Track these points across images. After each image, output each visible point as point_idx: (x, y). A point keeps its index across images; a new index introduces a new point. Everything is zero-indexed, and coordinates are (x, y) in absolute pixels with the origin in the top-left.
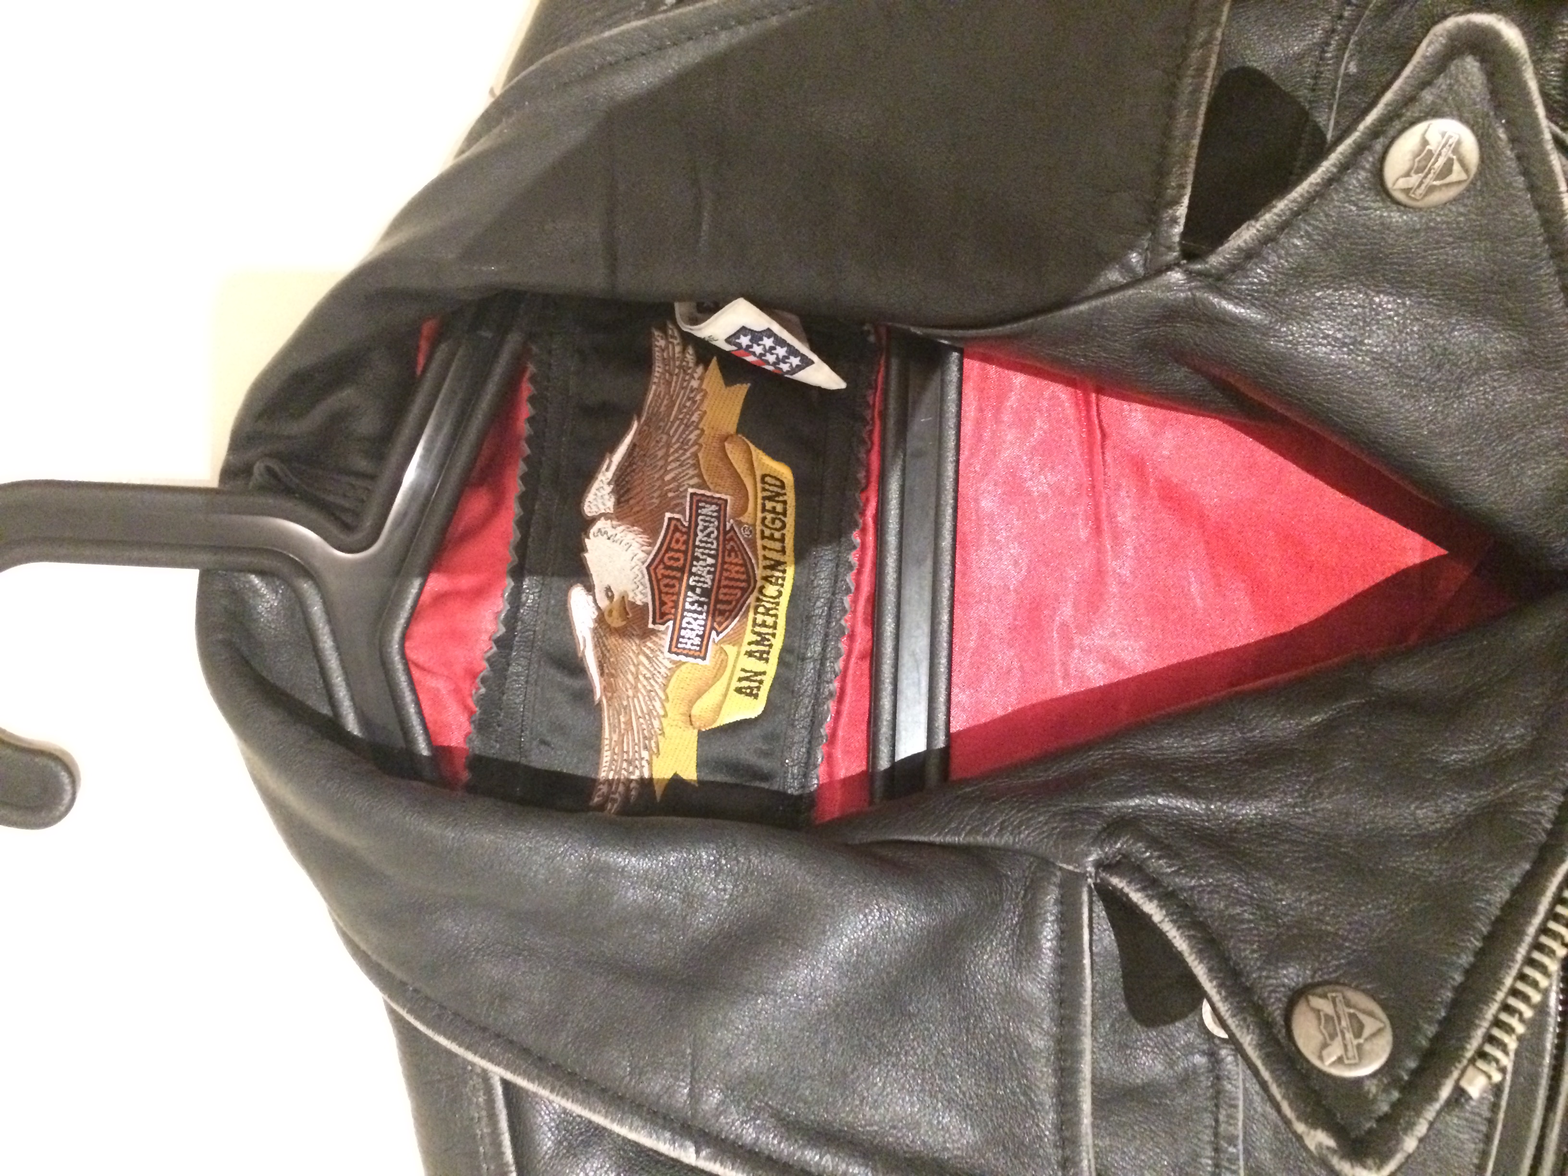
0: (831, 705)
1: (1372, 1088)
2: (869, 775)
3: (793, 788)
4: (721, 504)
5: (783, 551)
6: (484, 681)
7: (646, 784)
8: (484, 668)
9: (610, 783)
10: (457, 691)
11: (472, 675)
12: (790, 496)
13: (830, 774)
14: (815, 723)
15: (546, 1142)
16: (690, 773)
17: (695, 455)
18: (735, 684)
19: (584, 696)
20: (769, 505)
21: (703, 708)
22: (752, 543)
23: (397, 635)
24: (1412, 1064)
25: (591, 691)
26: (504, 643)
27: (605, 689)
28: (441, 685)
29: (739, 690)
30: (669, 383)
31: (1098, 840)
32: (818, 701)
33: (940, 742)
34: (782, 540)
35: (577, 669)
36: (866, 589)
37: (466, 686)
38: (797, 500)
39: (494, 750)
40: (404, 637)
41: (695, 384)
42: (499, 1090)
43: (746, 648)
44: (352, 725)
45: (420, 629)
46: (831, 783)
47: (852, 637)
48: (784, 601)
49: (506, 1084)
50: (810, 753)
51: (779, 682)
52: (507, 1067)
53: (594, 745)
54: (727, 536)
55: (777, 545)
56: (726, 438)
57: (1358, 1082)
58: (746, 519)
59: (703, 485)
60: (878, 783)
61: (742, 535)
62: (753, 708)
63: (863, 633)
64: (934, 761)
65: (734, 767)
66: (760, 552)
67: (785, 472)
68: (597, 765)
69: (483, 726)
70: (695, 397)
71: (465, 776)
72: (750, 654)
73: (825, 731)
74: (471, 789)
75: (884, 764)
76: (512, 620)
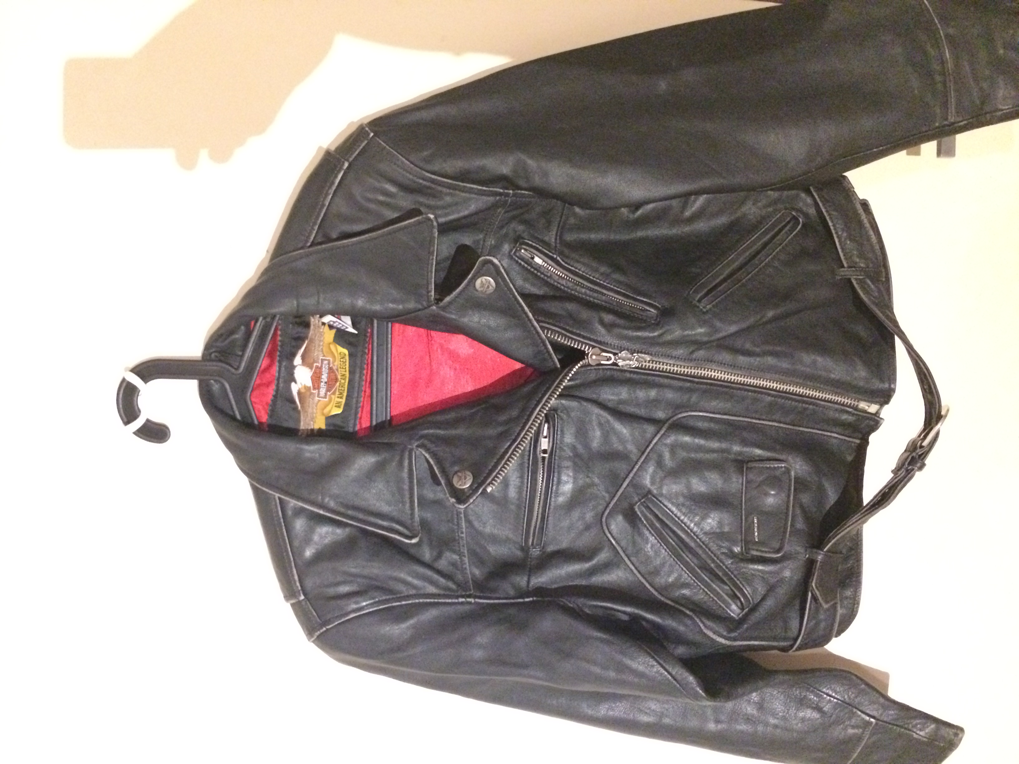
0: (360, 409)
1: (466, 490)
2: (371, 426)
3: (351, 430)
4: (329, 361)
5: (346, 371)
6: (271, 406)
7: (312, 430)
8: (271, 403)
9: (303, 430)
10: (264, 408)
11: (267, 404)
12: (347, 358)
13: (361, 426)
14: (356, 414)
15: (290, 513)
16: (323, 427)
17: (322, 349)
18: (335, 405)
19: (295, 409)
20: (342, 360)
21: (326, 411)
22: (337, 370)
23: (249, 394)
24: (476, 486)
25: (297, 407)
26: (275, 396)
27: (301, 407)
28: (261, 407)
29: (336, 406)
30: (315, 331)
31: (417, 440)
32: (357, 408)
33: (389, 418)
34: (345, 368)
35: (293, 402)
36: (368, 380)
37: (266, 406)
38: (349, 359)
39: (274, 422)
40: (251, 395)
41: (322, 330)
42: (278, 501)
43: (337, 396)
44: (238, 417)
45: (255, 393)
46: (361, 429)
47: (365, 392)
48: (347, 384)
49: (280, 498)
50: (355, 421)
51: (346, 404)
52: (280, 494)
53: (299, 421)
54: (330, 369)
55: (344, 370)
56: (330, 344)
57: (464, 489)
58: (336, 364)
59: (324, 356)
60: (373, 429)
61: (335, 368)
62: (339, 411)
63: (368, 390)
64: (387, 423)
65: (335, 425)
66: (340, 372)
67: (346, 352)
68: (299, 426)
69: (271, 416)
70: (322, 334)
71: (267, 429)
72: (338, 397)
73: (359, 416)
74: (268, 431)
75: (374, 423)
76: (277, 391)
